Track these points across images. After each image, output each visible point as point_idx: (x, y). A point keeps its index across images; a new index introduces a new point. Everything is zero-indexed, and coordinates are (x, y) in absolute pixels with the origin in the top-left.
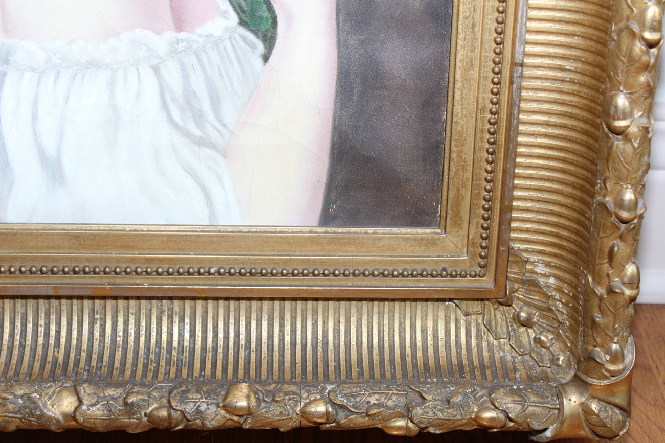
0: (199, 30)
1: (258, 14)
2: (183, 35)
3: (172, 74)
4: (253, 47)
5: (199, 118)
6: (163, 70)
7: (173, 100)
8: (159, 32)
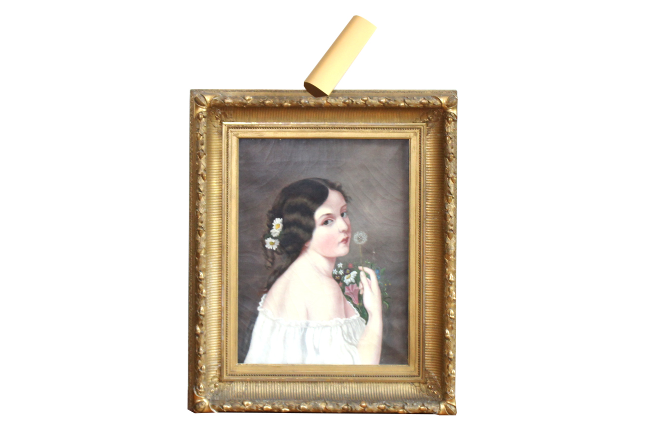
0: (351, 318)
1: (364, 314)
2: (347, 319)
3: (345, 328)
4: (363, 321)
5: (351, 338)
6: (343, 327)
7: (345, 334)
8: (342, 318)
